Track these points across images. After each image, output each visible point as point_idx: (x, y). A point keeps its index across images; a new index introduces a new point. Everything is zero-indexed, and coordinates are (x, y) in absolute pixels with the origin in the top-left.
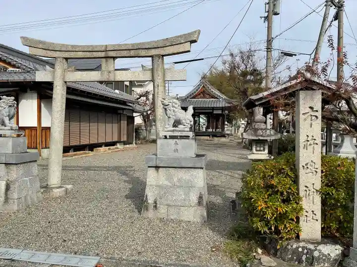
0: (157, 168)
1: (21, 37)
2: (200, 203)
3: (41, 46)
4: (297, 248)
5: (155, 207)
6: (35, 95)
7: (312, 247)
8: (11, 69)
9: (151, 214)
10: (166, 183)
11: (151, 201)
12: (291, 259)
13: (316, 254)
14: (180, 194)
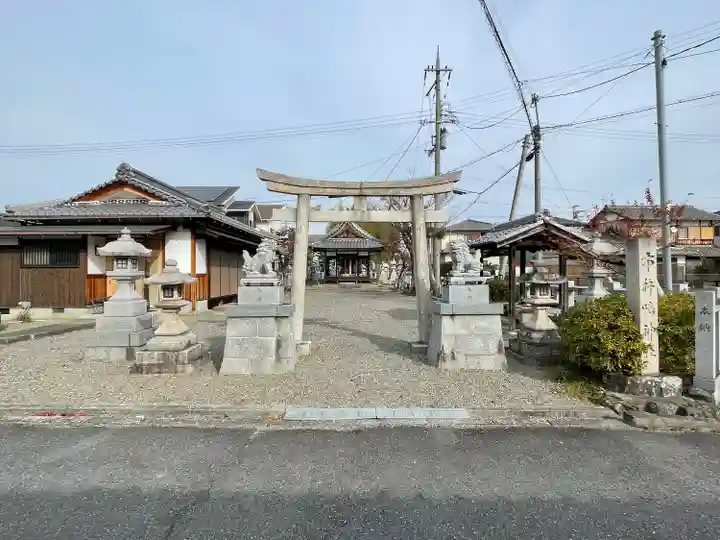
0: (452, 316)
1: (258, 170)
2: (500, 350)
3: (282, 180)
4: (646, 382)
5: (453, 358)
6: (188, 234)
7: (657, 379)
8: (152, 201)
9: (448, 365)
10: (463, 331)
11: (447, 351)
12: (642, 393)
13: (663, 386)
14: (478, 344)
